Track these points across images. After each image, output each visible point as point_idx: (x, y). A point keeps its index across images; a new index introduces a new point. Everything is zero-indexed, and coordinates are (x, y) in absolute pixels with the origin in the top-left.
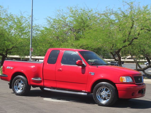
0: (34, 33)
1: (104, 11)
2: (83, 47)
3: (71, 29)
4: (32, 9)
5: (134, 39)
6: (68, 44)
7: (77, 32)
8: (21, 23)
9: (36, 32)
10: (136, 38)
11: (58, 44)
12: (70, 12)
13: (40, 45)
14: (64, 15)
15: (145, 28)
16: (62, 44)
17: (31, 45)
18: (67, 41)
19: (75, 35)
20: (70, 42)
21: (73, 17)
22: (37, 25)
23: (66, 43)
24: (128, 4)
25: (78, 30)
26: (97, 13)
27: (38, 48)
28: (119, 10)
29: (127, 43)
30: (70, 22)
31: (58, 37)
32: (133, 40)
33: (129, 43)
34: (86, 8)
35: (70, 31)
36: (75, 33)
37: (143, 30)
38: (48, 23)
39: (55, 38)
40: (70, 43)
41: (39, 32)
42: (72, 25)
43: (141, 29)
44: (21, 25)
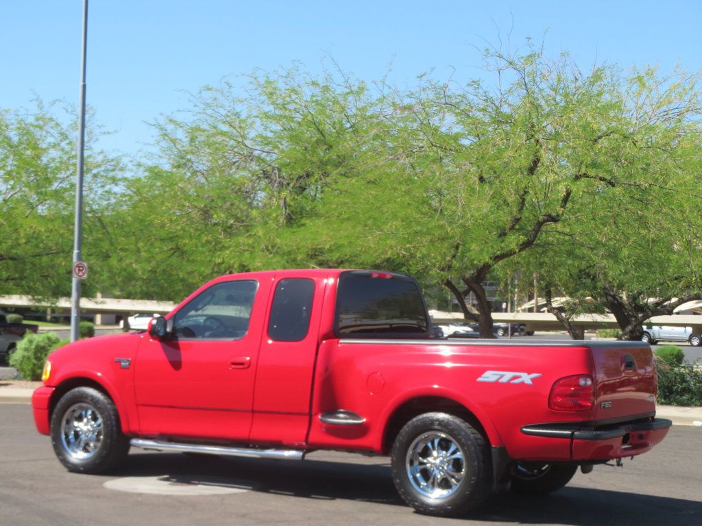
0: (96, 192)
1: (412, 94)
2: (320, 258)
3: (266, 175)
4: (84, 87)
5: (545, 221)
6: (251, 241)
7: (293, 187)
8: (35, 147)
9: (107, 188)
10: (555, 219)
11: (208, 242)
12: (264, 98)
13: (122, 250)
14: (239, 108)
15: (592, 172)
16: (226, 241)
17: (79, 248)
18: (248, 228)
19: (285, 203)
20: (261, 233)
21: (278, 118)
22: (112, 155)
23: (241, 239)
24: (511, 63)
25: (300, 177)
26: (390, 100)
27: (113, 261)
28: (471, 89)
29: (513, 241)
30: (266, 141)
31: (206, 213)
32: (540, 224)
33: (523, 238)
34: (338, 78)
35: (263, 183)
36: (284, 194)
37: (583, 183)
38: (164, 144)
39: (195, 215)
40: (259, 237)
41: (119, 189)
42: (273, 158)
43: (577, 178)
44: (38, 157)
